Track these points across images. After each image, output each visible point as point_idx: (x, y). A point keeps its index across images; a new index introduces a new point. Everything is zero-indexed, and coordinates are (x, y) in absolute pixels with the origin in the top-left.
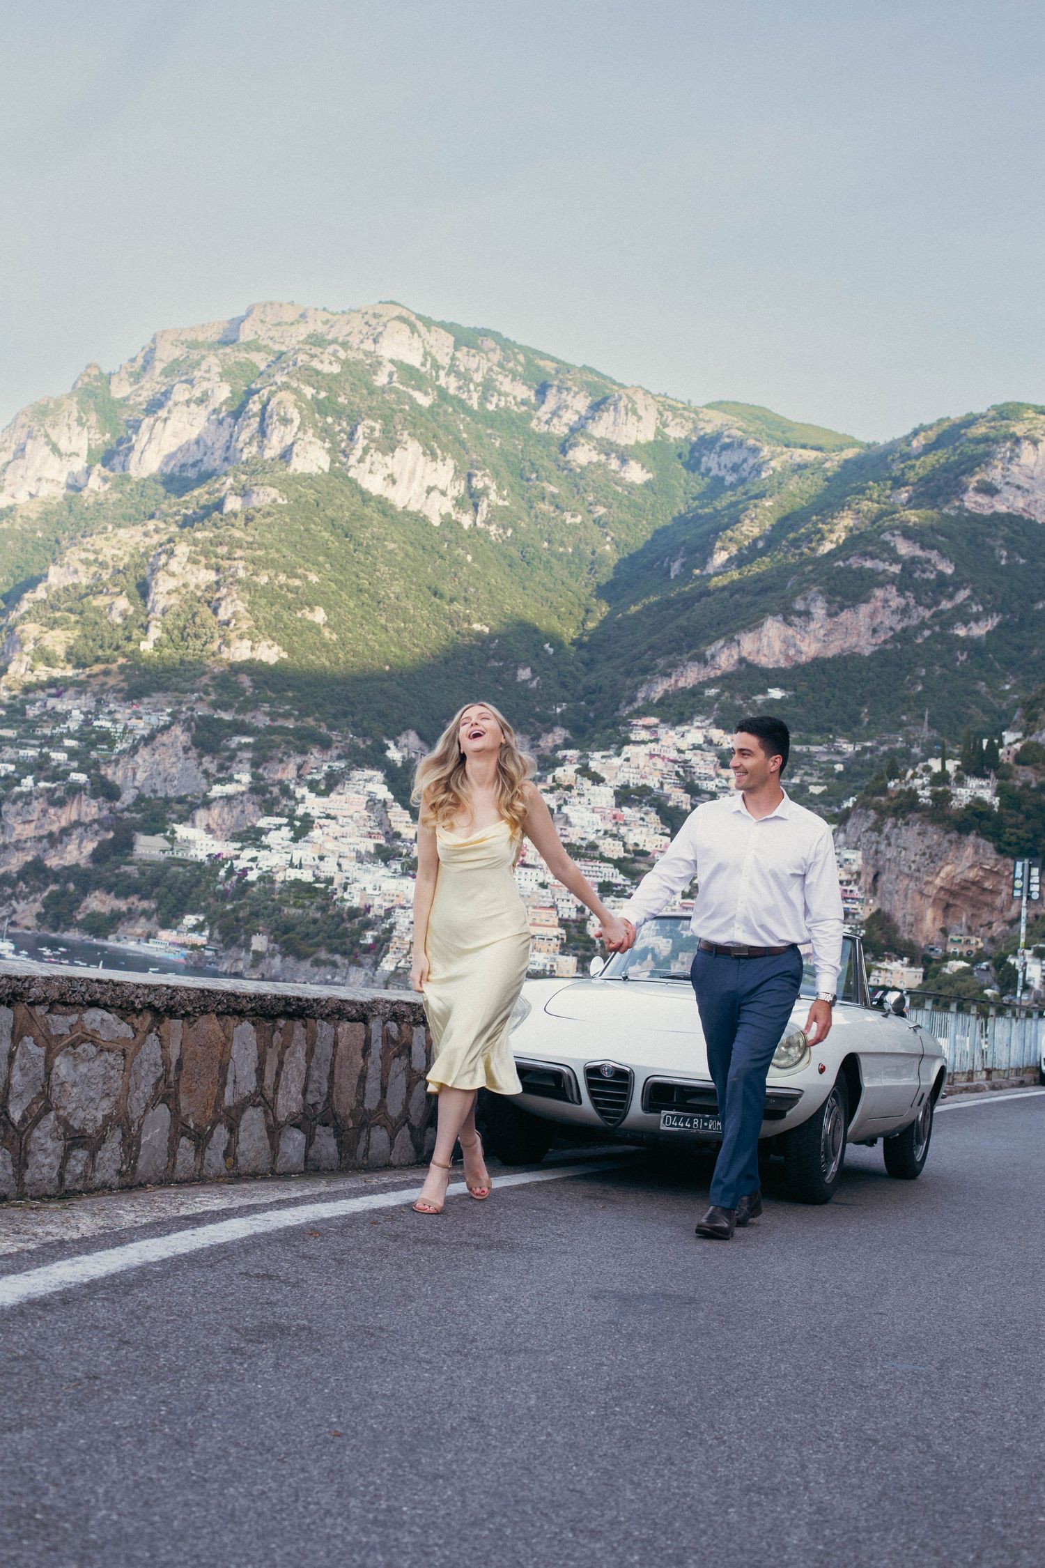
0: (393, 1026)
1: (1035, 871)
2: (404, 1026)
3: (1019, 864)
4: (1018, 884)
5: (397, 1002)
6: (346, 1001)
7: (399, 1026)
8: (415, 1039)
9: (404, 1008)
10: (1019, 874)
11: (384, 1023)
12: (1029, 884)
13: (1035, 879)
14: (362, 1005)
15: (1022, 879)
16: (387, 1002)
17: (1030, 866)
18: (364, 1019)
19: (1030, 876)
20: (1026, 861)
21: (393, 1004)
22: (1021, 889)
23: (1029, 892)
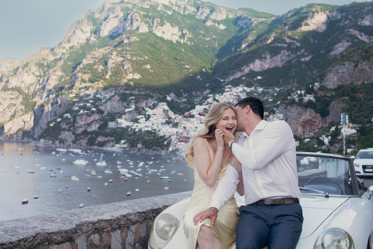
0: (96, 238)
1: (347, 116)
2: (104, 235)
3: (342, 115)
4: (342, 120)
5: (99, 221)
6: (52, 233)
7: (100, 235)
8: (113, 240)
9: (103, 224)
10: (342, 117)
11: (88, 237)
12: (345, 120)
13: (347, 118)
14: (66, 232)
15: (343, 119)
16: (90, 223)
17: (345, 115)
18: (71, 240)
19: (345, 118)
20: (344, 113)
21: (94, 224)
22: (343, 122)
23: (345, 122)
